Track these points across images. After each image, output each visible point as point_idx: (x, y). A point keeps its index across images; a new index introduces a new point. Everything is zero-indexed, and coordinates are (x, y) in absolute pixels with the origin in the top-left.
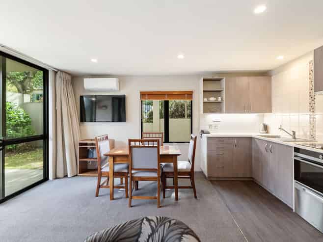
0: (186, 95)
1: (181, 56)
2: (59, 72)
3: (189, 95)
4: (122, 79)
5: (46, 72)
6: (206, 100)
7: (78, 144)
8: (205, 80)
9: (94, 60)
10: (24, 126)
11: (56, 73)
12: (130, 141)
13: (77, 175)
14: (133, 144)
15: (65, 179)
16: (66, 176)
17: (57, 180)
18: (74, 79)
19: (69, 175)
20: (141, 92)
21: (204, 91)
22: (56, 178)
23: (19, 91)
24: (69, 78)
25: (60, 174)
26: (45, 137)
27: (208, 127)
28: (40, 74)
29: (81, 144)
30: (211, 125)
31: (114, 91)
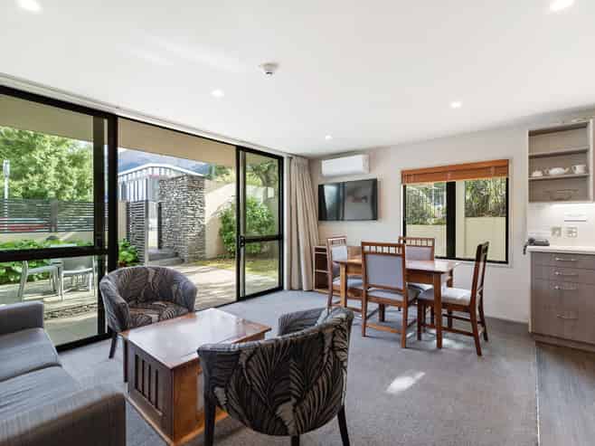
0: (492, 170)
1: (456, 105)
2: (294, 158)
3: (502, 167)
4: (372, 155)
5: (280, 159)
6: (537, 174)
7: (314, 250)
8: (532, 134)
9: (328, 137)
10: (267, 227)
11: (291, 158)
12: (364, 244)
13: (311, 291)
14: (367, 248)
15: (299, 292)
16: (301, 289)
17: (291, 292)
18: (311, 163)
19: (304, 288)
20: (403, 172)
21: (531, 157)
22: (291, 289)
23: (264, 185)
24: (306, 162)
25: (295, 285)
26: (280, 237)
27: (551, 232)
28: (276, 162)
29: (317, 250)
30: (559, 229)
31: (363, 174)
